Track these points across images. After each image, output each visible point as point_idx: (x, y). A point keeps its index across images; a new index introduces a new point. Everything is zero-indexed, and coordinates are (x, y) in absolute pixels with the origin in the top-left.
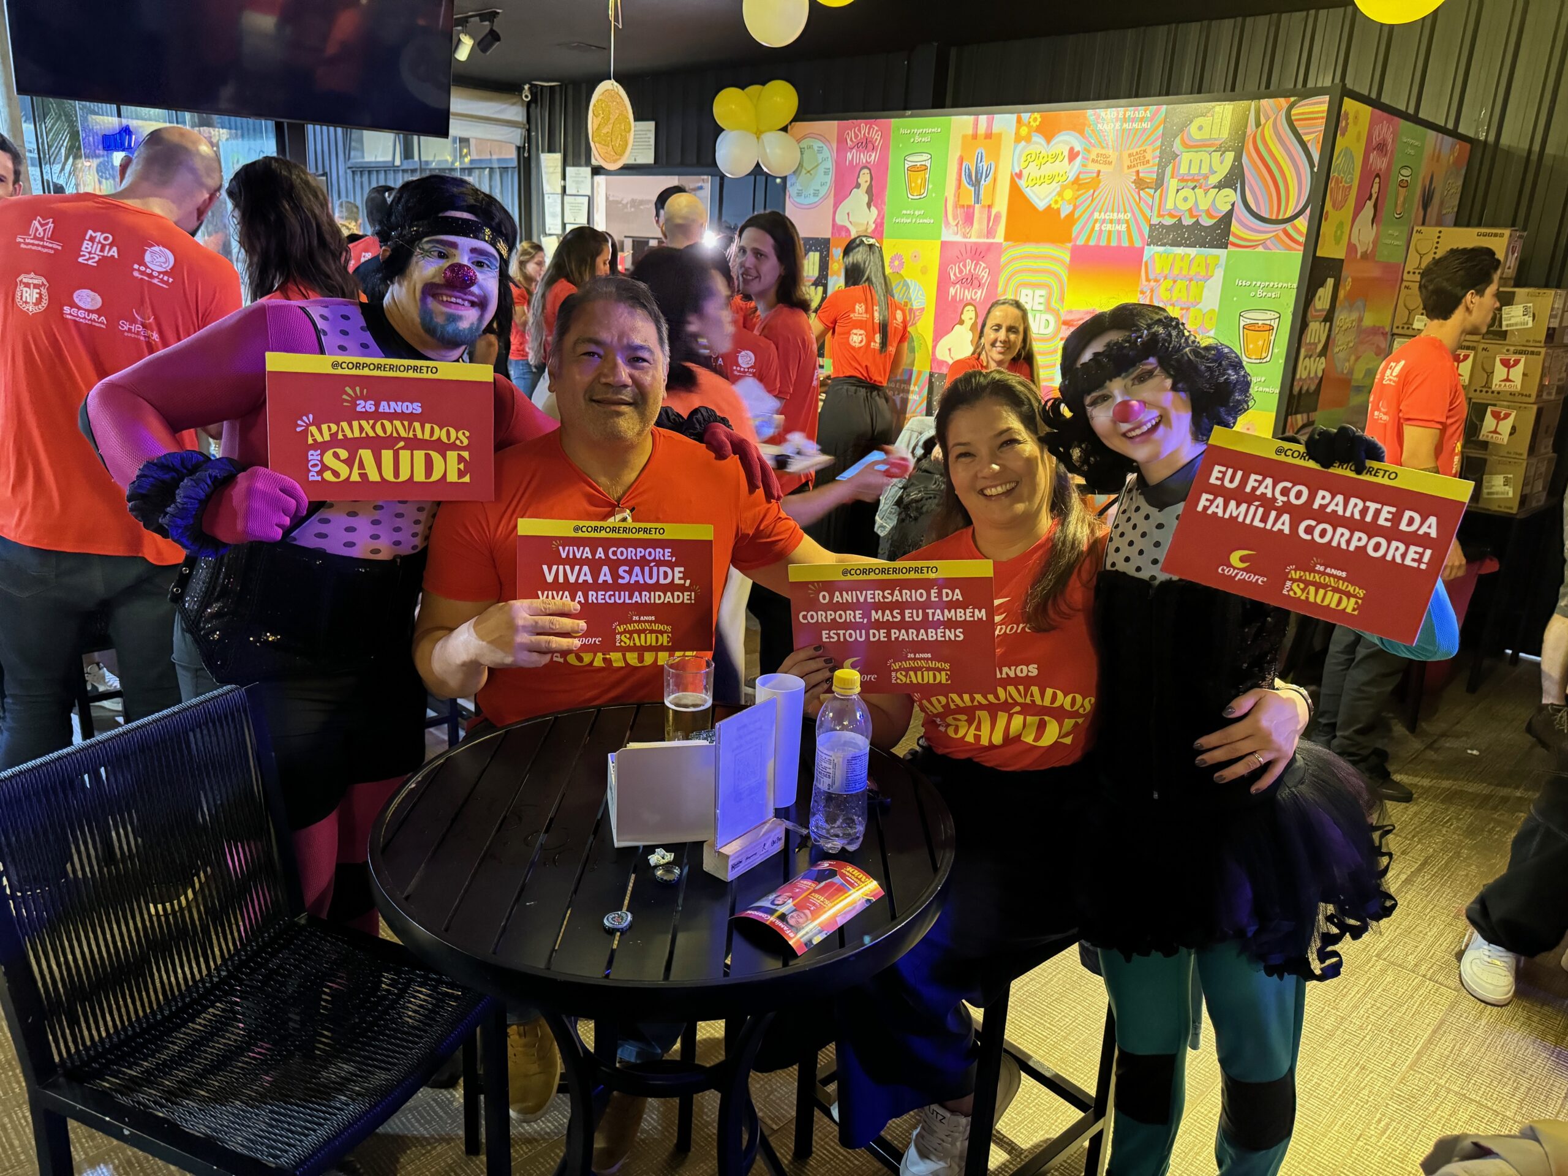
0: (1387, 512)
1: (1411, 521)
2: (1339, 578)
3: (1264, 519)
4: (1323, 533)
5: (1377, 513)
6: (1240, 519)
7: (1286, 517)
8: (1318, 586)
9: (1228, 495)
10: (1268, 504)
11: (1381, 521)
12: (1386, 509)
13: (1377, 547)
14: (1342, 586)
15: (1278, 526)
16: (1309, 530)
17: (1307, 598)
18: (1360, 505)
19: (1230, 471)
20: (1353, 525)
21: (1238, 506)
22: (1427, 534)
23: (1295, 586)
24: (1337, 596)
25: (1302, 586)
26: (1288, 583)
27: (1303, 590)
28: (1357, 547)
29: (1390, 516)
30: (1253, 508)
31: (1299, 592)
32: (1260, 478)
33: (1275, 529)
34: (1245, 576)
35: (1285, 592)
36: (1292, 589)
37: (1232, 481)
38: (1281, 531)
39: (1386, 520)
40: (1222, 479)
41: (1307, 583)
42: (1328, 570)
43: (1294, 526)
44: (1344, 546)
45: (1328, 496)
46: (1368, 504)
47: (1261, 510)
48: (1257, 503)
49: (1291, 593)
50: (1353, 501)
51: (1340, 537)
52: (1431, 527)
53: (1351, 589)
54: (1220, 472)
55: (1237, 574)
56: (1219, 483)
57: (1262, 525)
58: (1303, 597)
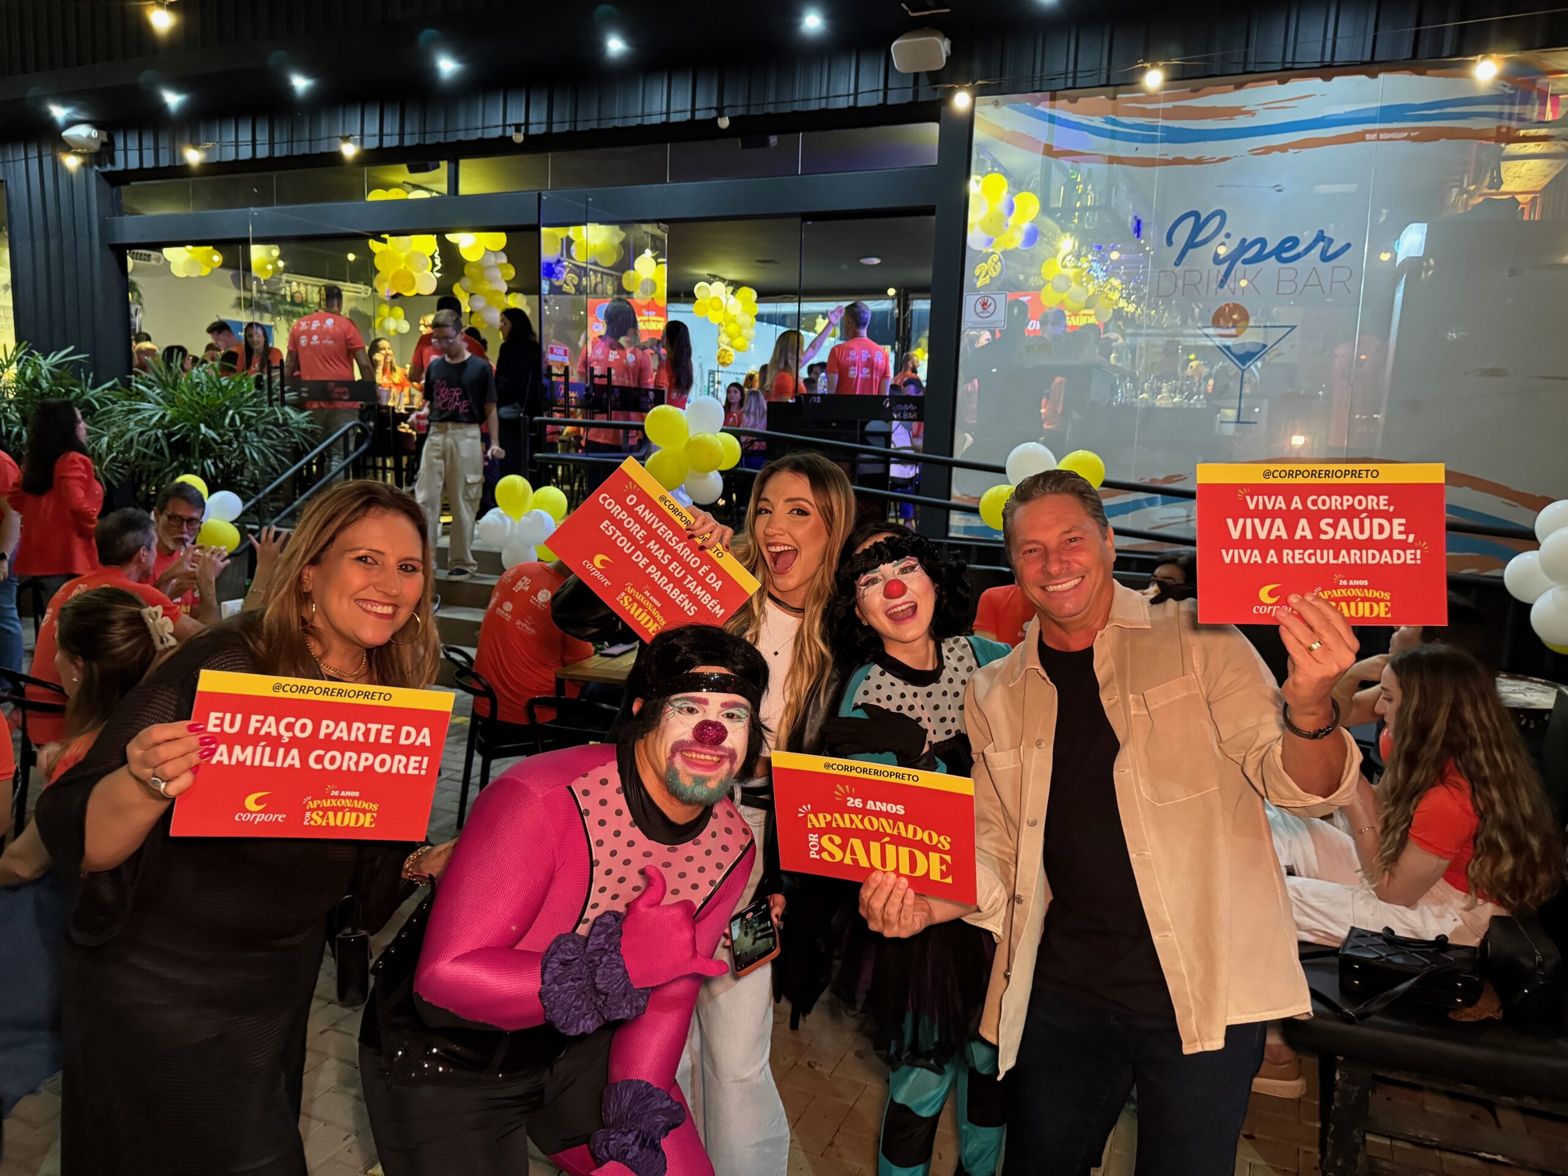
0: (387, 730)
1: (409, 735)
2: (354, 798)
3: (273, 757)
4: (333, 760)
5: (379, 733)
6: (248, 763)
7: (295, 752)
8: (336, 810)
9: (231, 741)
10: (274, 742)
11: (383, 740)
12: (386, 727)
13: (383, 763)
14: (357, 804)
15: (288, 762)
16: (319, 760)
17: (328, 823)
18: (363, 727)
19: (228, 716)
20: (358, 747)
21: (243, 750)
22: (423, 744)
23: (314, 815)
24: (354, 815)
25: (321, 813)
26: (308, 814)
27: (322, 817)
28: (365, 767)
29: (390, 734)
30: (259, 750)
31: (319, 820)
32: (261, 718)
33: (286, 765)
34: (264, 817)
35: (306, 823)
36: (312, 819)
37: (232, 725)
38: (291, 766)
39: (387, 737)
40: (221, 725)
41: (325, 810)
42: (343, 794)
43: (304, 759)
44: (353, 768)
45: (332, 724)
46: (369, 726)
47: (268, 750)
48: (263, 744)
49: (312, 823)
50: (355, 725)
51: (349, 761)
52: (425, 737)
53: (365, 805)
54: (217, 718)
55: (255, 818)
56: (218, 730)
57: (272, 764)
58: (324, 824)
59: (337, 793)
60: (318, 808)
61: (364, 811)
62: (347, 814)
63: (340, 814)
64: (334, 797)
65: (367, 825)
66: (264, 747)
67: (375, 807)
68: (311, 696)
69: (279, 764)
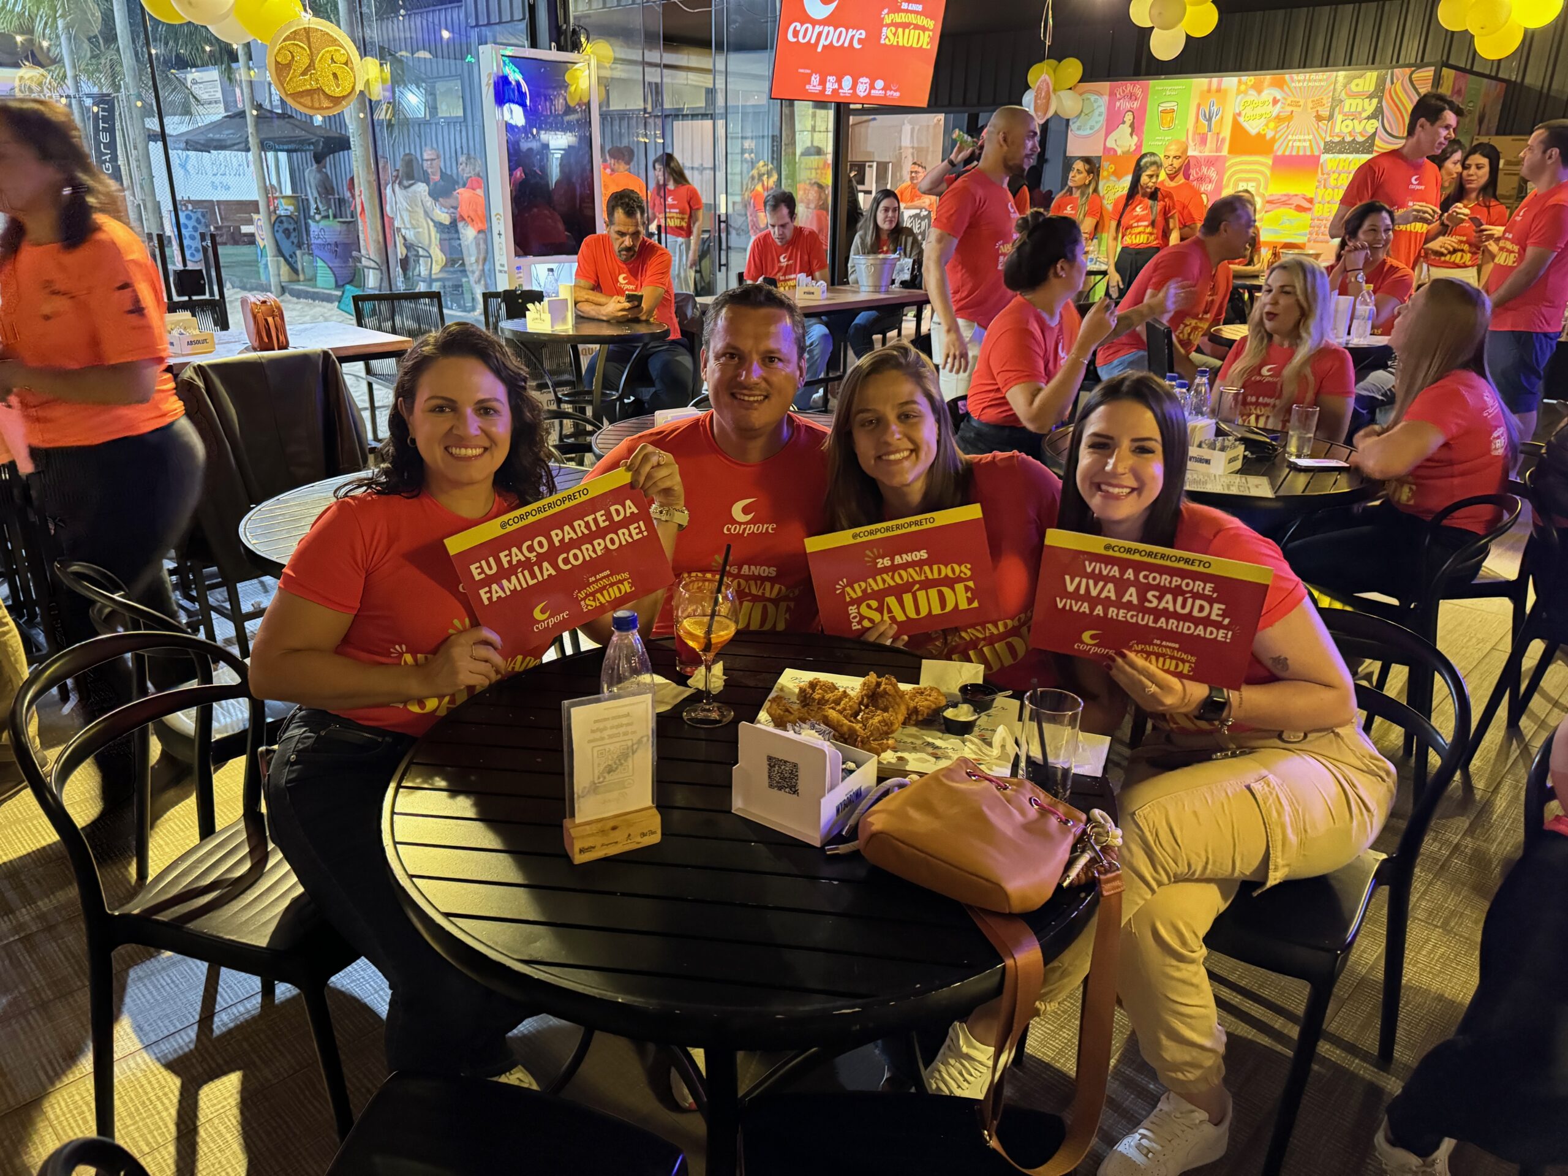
0: (600, 516)
1: (618, 511)
2: (608, 576)
3: (533, 576)
4: (576, 557)
5: (595, 520)
6: (519, 588)
7: (545, 565)
8: (600, 590)
9: (496, 579)
10: (527, 565)
11: (602, 525)
12: (598, 514)
13: (612, 541)
14: (613, 579)
15: (546, 574)
16: (566, 561)
17: (601, 603)
18: (582, 523)
19: (483, 563)
20: (589, 538)
21: (510, 582)
22: (632, 513)
23: (587, 602)
24: (615, 588)
25: (592, 600)
26: (582, 603)
28: (602, 551)
29: (604, 518)
30: (520, 575)
31: (593, 603)
32: (507, 552)
33: (546, 577)
34: (553, 621)
35: (585, 610)
36: (587, 605)
37: (490, 568)
38: (550, 575)
39: (604, 521)
40: (483, 572)
42: (598, 577)
43: (555, 566)
44: (594, 556)
45: (559, 532)
46: (586, 519)
47: (526, 572)
48: (520, 570)
50: (576, 524)
51: (587, 552)
52: (631, 508)
53: (620, 579)
54: (477, 568)
55: (548, 624)
56: (483, 576)
57: (535, 581)
58: (598, 604)
59: (593, 579)
60: (587, 596)
61: (621, 582)
62: (610, 590)
63: (605, 592)
64: (594, 582)
65: (629, 590)
66: (522, 572)
67: (627, 575)
68: (531, 519)
69: (540, 579)
